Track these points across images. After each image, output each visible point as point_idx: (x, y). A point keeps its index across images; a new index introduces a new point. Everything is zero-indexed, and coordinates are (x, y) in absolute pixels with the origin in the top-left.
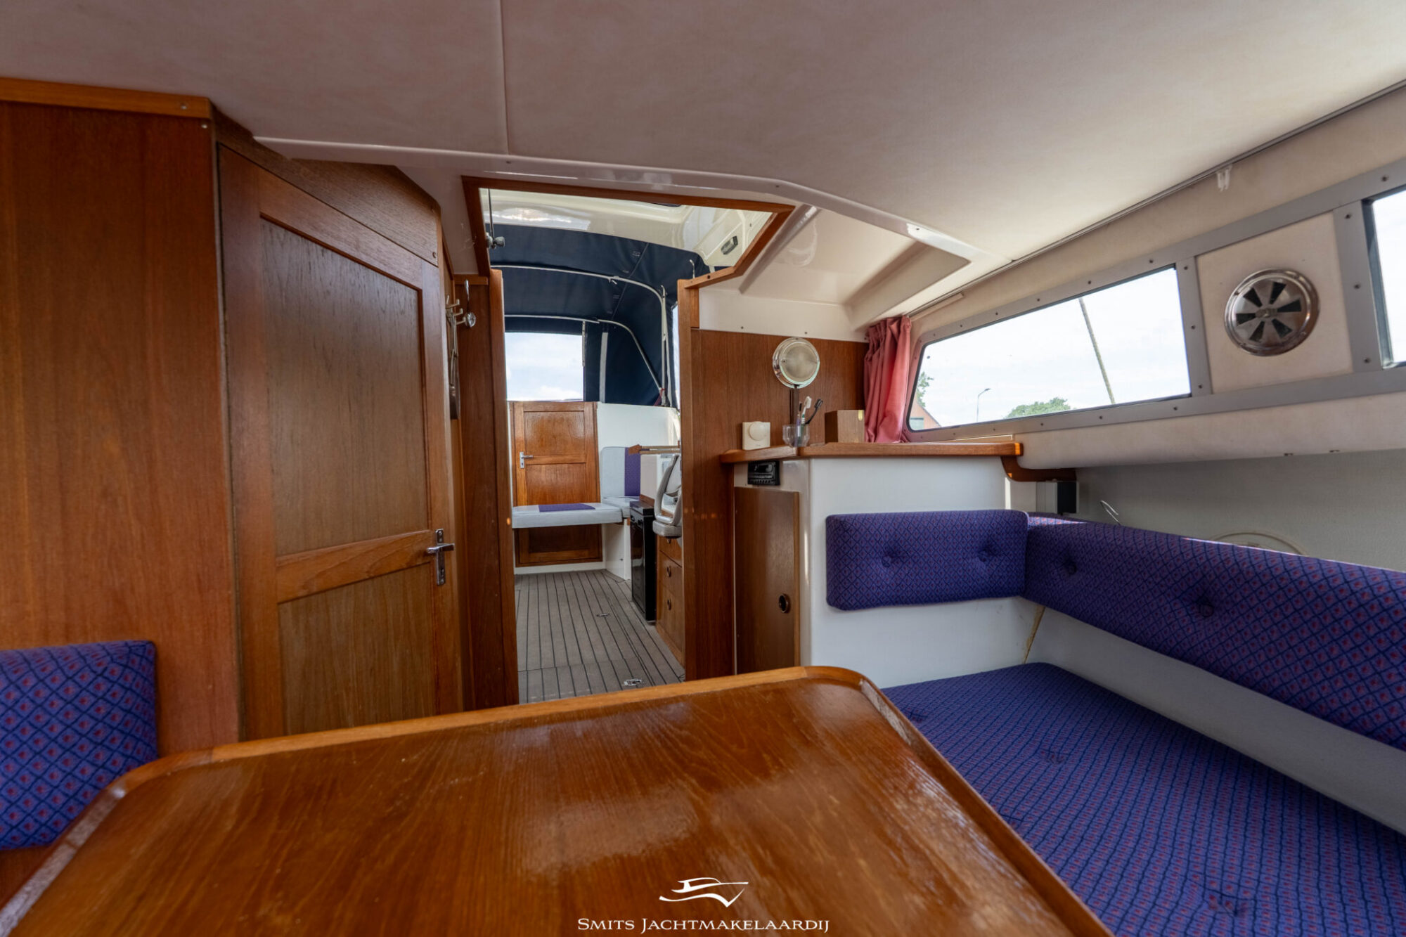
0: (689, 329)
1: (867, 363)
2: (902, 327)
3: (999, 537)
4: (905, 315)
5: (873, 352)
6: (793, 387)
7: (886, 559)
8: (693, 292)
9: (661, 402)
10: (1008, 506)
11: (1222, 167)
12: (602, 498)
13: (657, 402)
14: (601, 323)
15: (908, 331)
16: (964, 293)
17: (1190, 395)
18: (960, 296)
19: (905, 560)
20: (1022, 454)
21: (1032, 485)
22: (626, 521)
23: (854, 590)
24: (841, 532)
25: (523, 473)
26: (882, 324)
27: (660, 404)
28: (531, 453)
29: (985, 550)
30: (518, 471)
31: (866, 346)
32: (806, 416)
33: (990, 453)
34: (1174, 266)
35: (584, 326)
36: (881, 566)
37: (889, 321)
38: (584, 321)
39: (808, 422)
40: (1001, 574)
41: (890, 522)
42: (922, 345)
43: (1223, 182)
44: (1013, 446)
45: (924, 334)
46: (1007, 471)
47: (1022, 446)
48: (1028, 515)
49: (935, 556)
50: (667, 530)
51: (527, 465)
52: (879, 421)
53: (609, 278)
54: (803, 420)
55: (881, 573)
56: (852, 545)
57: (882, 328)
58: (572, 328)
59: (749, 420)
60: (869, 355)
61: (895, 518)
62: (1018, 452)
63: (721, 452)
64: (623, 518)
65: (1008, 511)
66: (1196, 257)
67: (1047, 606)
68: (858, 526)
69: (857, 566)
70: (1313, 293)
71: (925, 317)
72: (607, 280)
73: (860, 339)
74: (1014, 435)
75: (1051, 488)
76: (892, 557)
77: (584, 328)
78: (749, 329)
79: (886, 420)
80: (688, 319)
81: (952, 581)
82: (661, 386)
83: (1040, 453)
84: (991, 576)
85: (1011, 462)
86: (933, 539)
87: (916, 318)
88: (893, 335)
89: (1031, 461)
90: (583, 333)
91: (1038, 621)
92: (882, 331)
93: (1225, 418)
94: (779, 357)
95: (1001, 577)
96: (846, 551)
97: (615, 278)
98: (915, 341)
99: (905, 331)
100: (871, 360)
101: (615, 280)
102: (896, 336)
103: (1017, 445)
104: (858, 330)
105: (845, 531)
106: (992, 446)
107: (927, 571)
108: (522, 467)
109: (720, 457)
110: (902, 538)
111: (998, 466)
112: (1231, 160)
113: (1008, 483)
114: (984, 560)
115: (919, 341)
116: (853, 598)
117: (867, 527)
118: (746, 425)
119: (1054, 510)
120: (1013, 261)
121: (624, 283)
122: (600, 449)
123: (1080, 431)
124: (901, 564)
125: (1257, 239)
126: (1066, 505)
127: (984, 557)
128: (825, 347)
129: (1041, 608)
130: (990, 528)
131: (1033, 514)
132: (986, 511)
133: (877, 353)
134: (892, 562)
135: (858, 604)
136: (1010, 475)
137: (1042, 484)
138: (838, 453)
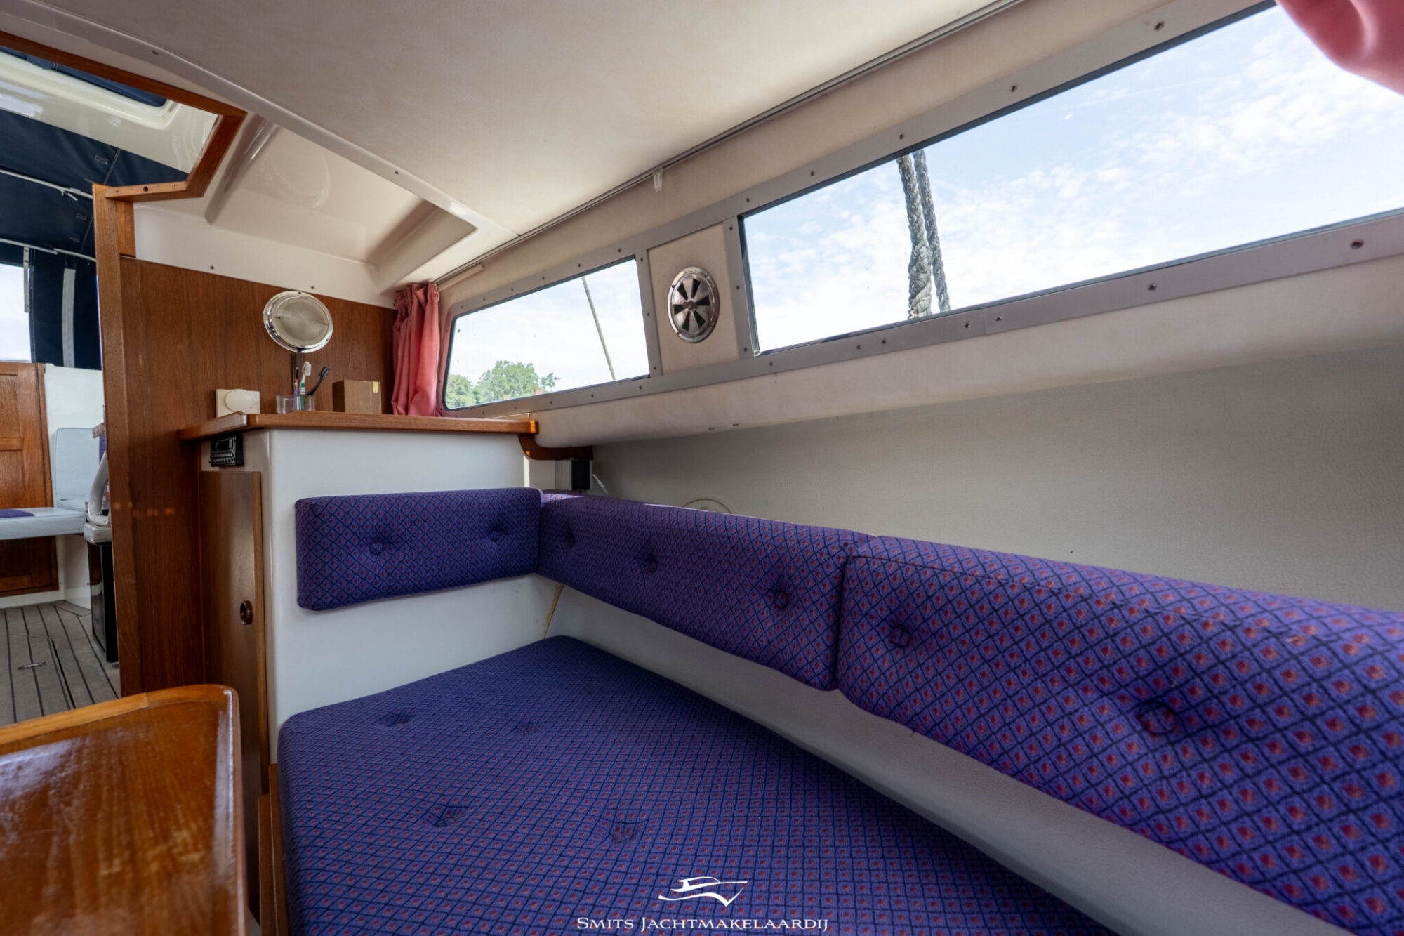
0: (117, 257)
1: (395, 332)
2: (429, 294)
3: (510, 515)
4: (432, 283)
5: (402, 320)
6: (296, 351)
7: (375, 546)
8: (122, 207)
10: (527, 485)
11: (656, 169)
12: (55, 499)
14: (61, 254)
15: (436, 300)
16: (484, 264)
17: (649, 376)
18: (480, 268)
19: (399, 545)
20: (537, 432)
21: (551, 464)
23: (329, 585)
24: (311, 518)
26: (408, 289)
29: (496, 529)
31: (395, 312)
32: (305, 385)
33: (504, 430)
34: (633, 257)
35: (25, 253)
36: (368, 554)
37: (414, 286)
38: (27, 246)
39: (310, 393)
40: (512, 553)
41: (380, 504)
42: (452, 317)
43: (658, 184)
44: (528, 424)
45: (455, 305)
46: (525, 450)
47: (537, 424)
48: (542, 493)
49: (437, 539)
50: (98, 534)
52: (410, 396)
53: (61, 189)
54: (303, 390)
55: (370, 563)
56: (326, 532)
57: (409, 294)
59: (228, 387)
60: (397, 324)
61: (386, 499)
62: (533, 430)
63: (182, 427)
65: (526, 489)
66: (648, 250)
67: (564, 583)
68: (334, 510)
69: (333, 556)
70: (716, 291)
71: (453, 286)
72: (59, 191)
73: (388, 304)
74: (531, 413)
75: (567, 465)
76: (383, 544)
77: (25, 257)
78: (223, 270)
79: (417, 396)
80: (114, 242)
81: (457, 564)
83: (554, 432)
84: (502, 556)
85: (527, 440)
86: (433, 520)
87: (443, 288)
88: (420, 303)
89: (546, 439)
90: (26, 263)
91: (558, 596)
92: (409, 298)
93: (672, 396)
94: (270, 313)
95: (512, 556)
96: (318, 540)
97: (73, 190)
98: (446, 313)
99: (432, 299)
100: (399, 329)
101: (73, 194)
102: (423, 305)
103: (532, 422)
104: (385, 294)
105: (315, 516)
106: (505, 423)
107: (426, 556)
109: (179, 433)
110: (394, 521)
111: (514, 446)
112: (659, 165)
113: (526, 461)
114: (495, 540)
115: (449, 313)
116: (328, 595)
117: (347, 510)
118: (221, 393)
119: (569, 487)
120: (520, 235)
122: (51, 430)
123: (579, 409)
124: (394, 550)
125: (684, 240)
126: (580, 482)
127: (496, 536)
128: (342, 310)
129: (560, 584)
130: (500, 506)
131: (546, 492)
132: (499, 490)
133: (405, 322)
134: (383, 550)
135: (335, 601)
136: (528, 453)
137: (560, 462)
138: (308, 423)
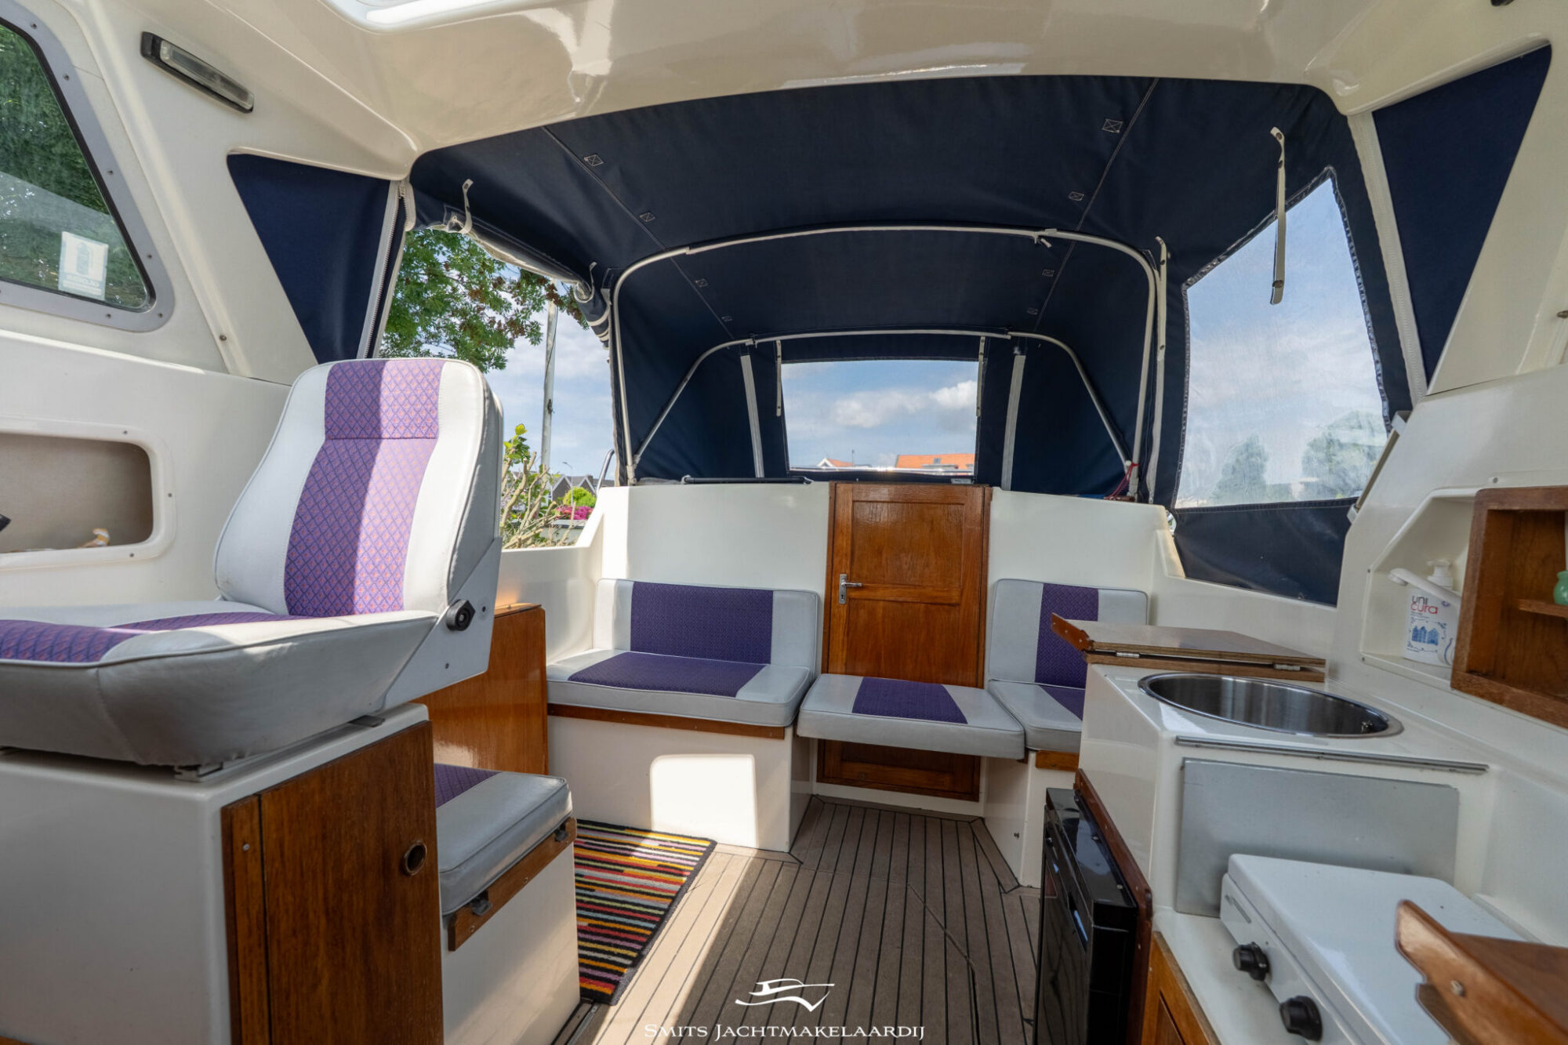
9: (1127, 490)
12: (987, 677)
13: (1119, 488)
14: (1013, 337)
22: (1032, 756)
25: (844, 613)
27: (1123, 495)
28: (859, 578)
30: (834, 610)
35: (982, 345)
38: (983, 335)
51: (850, 600)
53: (1034, 234)
58: (958, 350)
64: (1027, 751)
72: (1030, 239)
77: (982, 350)
82: (1129, 457)
90: (981, 357)
97: (1047, 232)
101: (1047, 238)
108: (842, 601)
121: (1068, 242)
122: (992, 579)
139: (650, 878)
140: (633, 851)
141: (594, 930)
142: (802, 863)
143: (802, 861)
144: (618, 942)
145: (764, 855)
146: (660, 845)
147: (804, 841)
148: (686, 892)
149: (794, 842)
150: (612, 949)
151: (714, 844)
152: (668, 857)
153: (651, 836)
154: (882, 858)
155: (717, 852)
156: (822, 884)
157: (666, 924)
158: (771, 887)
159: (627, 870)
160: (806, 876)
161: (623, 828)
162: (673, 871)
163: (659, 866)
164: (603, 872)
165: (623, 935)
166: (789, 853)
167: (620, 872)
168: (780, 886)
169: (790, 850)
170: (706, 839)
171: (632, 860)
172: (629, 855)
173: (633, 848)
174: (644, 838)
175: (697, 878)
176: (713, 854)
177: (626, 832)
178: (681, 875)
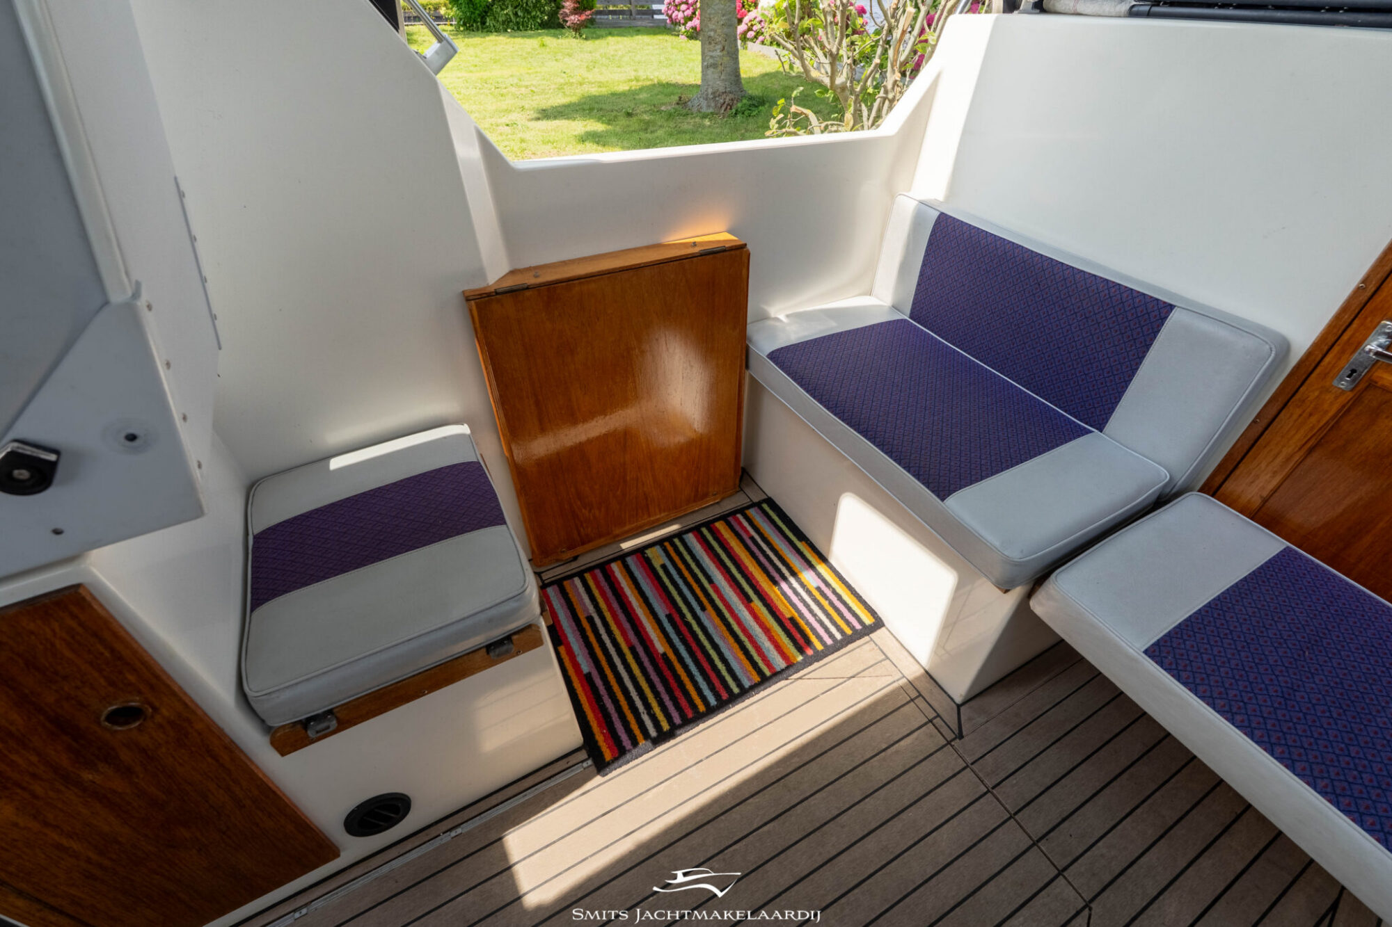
139: (767, 630)
140: (785, 579)
141: (662, 665)
142: (961, 736)
143: (964, 733)
144: (666, 698)
145: (925, 687)
146: (818, 589)
147: (996, 703)
148: (787, 679)
149: (976, 695)
150: (654, 704)
151: (879, 624)
152: (811, 611)
153: (822, 568)
154: (1093, 820)
155: (871, 639)
156: (956, 794)
157: (729, 708)
158: (884, 746)
159: (757, 603)
160: (948, 761)
161: (802, 537)
162: (798, 636)
163: (792, 620)
164: (734, 590)
165: (678, 693)
166: (959, 706)
167: (747, 600)
168: (897, 752)
169: (964, 703)
170: (873, 613)
171: (773, 592)
172: (775, 583)
173: (787, 573)
174: (812, 566)
175: (816, 665)
176: (866, 638)
177: (800, 545)
178: (801, 650)
